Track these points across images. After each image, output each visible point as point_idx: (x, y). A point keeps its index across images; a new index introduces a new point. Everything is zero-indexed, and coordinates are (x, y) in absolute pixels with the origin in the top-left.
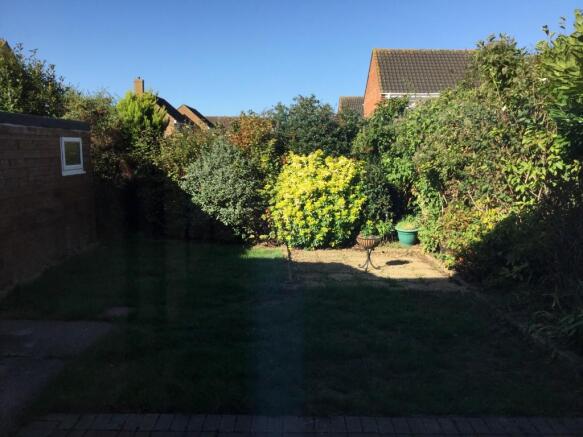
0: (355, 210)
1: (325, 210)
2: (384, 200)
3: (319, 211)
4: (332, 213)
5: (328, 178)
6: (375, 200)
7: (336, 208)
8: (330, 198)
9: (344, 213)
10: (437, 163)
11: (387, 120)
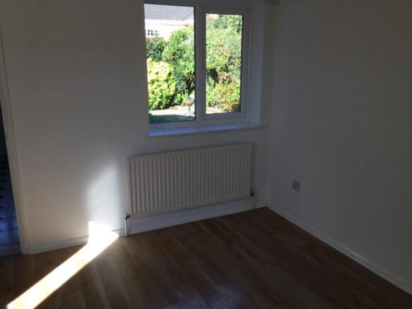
0: (173, 88)
1: (159, 89)
2: (183, 83)
3: (155, 90)
4: (161, 91)
5: (157, 73)
6: (180, 83)
7: (163, 88)
8: (159, 83)
9: (168, 90)
10: (216, 64)
11: (179, 42)
